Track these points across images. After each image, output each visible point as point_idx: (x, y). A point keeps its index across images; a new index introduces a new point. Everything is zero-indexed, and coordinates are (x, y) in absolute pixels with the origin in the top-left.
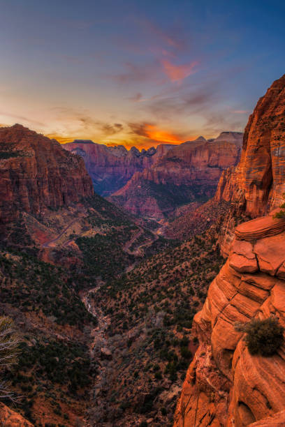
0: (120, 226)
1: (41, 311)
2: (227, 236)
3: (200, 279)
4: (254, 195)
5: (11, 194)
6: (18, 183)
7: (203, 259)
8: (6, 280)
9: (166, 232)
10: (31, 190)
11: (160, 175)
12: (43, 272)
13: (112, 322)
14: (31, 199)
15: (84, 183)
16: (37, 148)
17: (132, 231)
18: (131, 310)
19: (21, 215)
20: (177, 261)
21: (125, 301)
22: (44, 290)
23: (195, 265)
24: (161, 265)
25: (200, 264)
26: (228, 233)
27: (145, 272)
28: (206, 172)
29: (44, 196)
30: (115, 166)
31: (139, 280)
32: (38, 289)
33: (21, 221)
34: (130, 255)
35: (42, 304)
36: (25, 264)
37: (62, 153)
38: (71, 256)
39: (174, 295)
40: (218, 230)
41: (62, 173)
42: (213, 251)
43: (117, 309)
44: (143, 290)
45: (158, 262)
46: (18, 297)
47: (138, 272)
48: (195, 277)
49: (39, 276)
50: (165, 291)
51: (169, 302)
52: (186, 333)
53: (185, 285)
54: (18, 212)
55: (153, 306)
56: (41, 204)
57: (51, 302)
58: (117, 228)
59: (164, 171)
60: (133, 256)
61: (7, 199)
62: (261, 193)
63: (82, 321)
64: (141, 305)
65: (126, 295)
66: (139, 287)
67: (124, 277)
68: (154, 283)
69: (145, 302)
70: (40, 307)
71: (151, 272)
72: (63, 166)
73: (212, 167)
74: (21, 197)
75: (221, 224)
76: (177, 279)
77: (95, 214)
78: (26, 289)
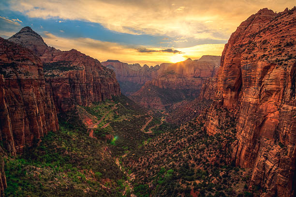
0: (138, 115)
1: (91, 169)
2: (211, 121)
3: (195, 149)
4: (229, 95)
5: (69, 94)
6: (74, 87)
7: (195, 136)
8: (69, 148)
9: (167, 120)
10: (82, 91)
11: (163, 83)
12: (91, 143)
13: (136, 177)
14: (82, 96)
15: (115, 87)
16: (86, 64)
17: (146, 118)
18: (149, 169)
19: (75, 107)
20: (178, 138)
21: (145, 164)
22: (93, 155)
23: (190, 140)
24: (167, 140)
25: (193, 140)
26: (212, 119)
27: (157, 144)
28: (193, 81)
29: (90, 95)
30: (133, 76)
31: (153, 149)
32: (89, 155)
33: (76, 111)
34: (145, 134)
35: (91, 165)
36: (80, 139)
37: (101, 68)
38: (108, 134)
39: (178, 159)
40: (205, 118)
41: (101, 81)
42: (202, 131)
43: (139, 169)
44: (156, 156)
45: (165, 138)
46: (76, 160)
47: (152, 144)
48: (191, 147)
49: (89, 147)
50: (172, 157)
51: (175, 164)
52: (188, 184)
53: (184, 153)
54: (74, 105)
55: (164, 166)
56: (88, 100)
57: (97, 163)
58: (137, 116)
59: (165, 80)
60: (147, 134)
61: (67, 97)
62: (234, 94)
63: (117, 176)
64: (156, 166)
65: (145, 160)
66: (153, 154)
67: (143, 148)
68: (163, 151)
69: (158, 164)
70: (90, 167)
71: (160, 144)
72: (102, 76)
73: (196, 78)
74: (76, 95)
75: (206, 114)
76: (178, 149)
77: (122, 107)
78: (81, 154)
